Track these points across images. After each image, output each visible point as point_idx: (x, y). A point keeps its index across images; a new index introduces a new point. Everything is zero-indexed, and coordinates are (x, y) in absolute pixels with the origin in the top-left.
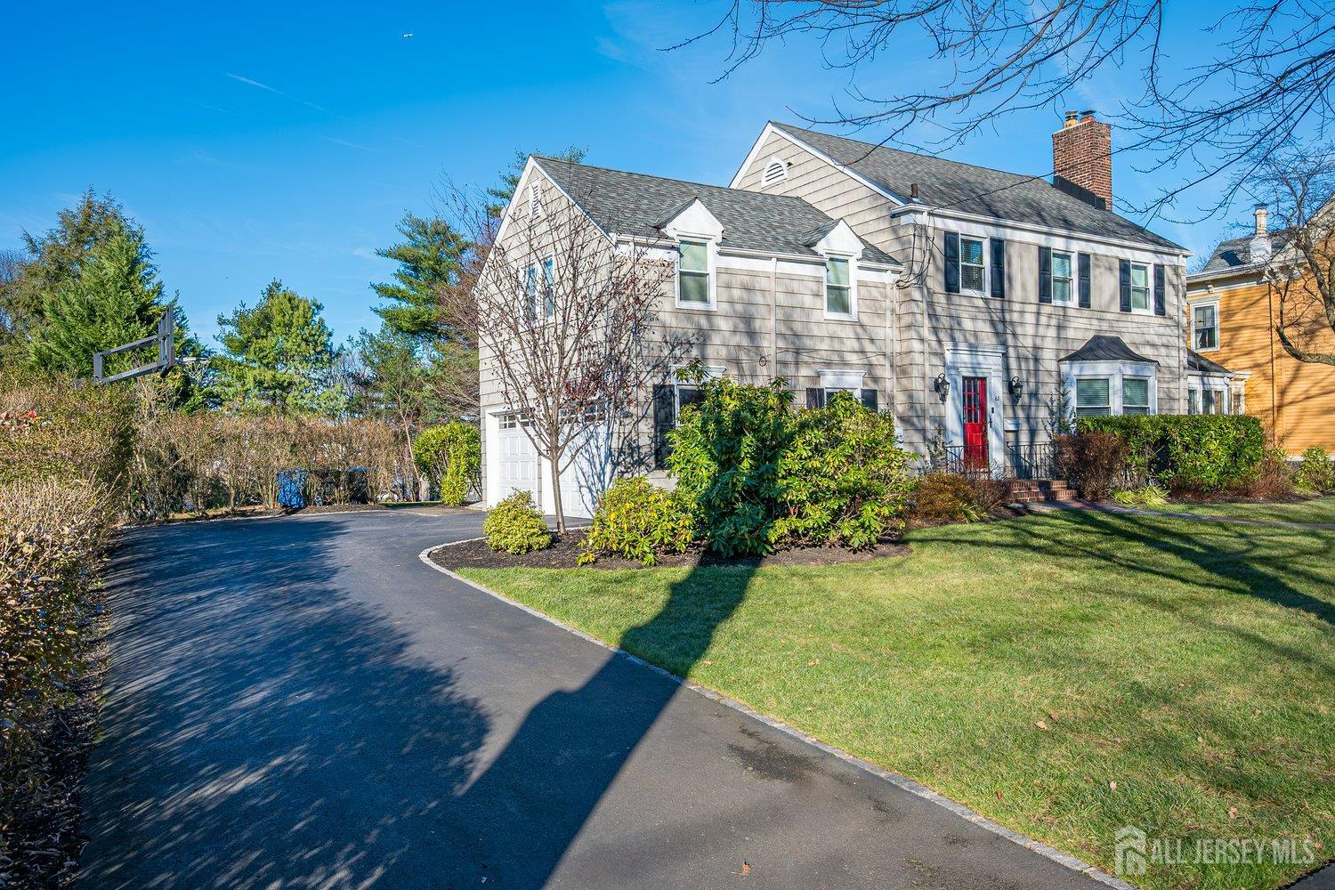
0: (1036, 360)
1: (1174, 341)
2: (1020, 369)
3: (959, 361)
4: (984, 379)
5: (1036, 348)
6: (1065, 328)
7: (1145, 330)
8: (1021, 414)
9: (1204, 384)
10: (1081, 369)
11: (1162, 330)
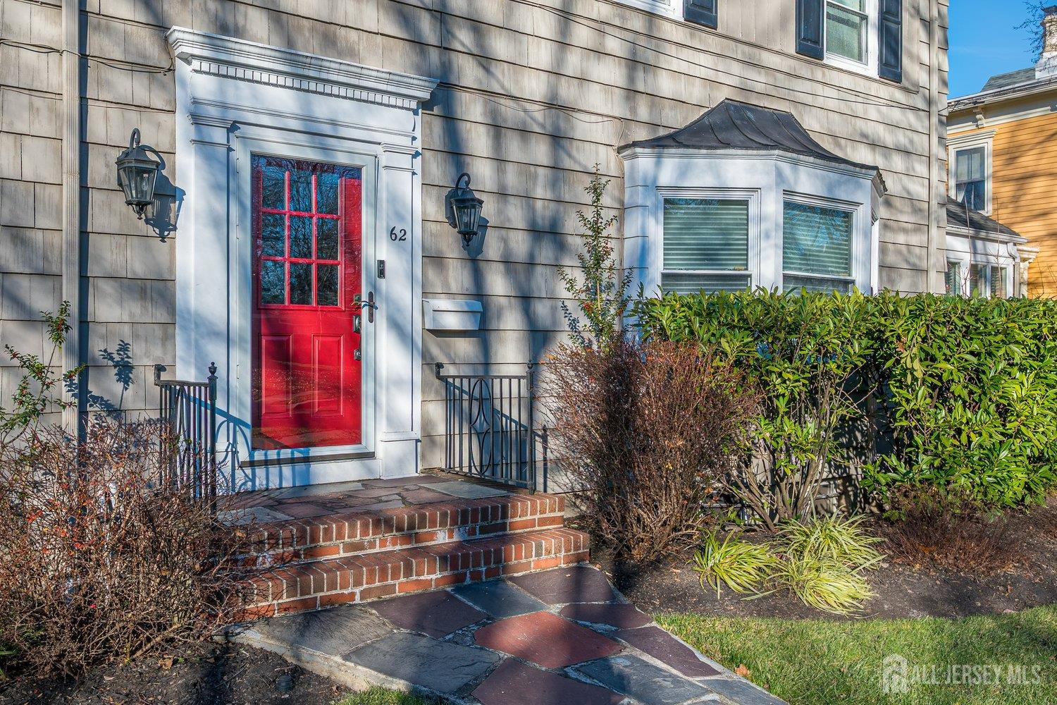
0: (558, 139)
1: (921, 142)
2: (500, 160)
3: (246, 103)
4: (353, 173)
5: (553, 105)
6: (649, 67)
7: (859, 109)
8: (498, 284)
9: (975, 251)
10: (683, 172)
11: (896, 115)
